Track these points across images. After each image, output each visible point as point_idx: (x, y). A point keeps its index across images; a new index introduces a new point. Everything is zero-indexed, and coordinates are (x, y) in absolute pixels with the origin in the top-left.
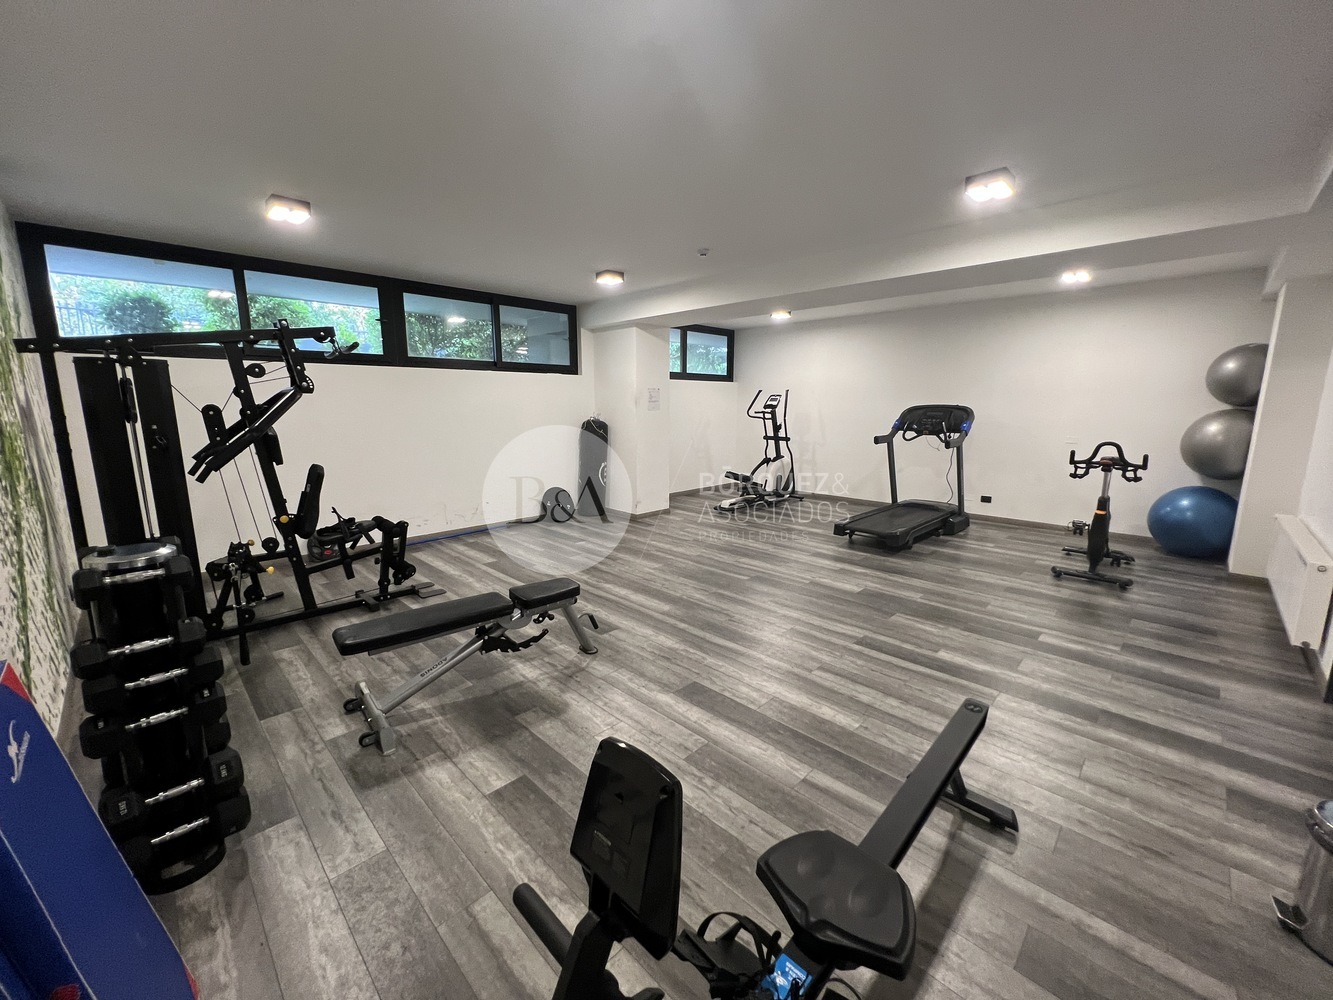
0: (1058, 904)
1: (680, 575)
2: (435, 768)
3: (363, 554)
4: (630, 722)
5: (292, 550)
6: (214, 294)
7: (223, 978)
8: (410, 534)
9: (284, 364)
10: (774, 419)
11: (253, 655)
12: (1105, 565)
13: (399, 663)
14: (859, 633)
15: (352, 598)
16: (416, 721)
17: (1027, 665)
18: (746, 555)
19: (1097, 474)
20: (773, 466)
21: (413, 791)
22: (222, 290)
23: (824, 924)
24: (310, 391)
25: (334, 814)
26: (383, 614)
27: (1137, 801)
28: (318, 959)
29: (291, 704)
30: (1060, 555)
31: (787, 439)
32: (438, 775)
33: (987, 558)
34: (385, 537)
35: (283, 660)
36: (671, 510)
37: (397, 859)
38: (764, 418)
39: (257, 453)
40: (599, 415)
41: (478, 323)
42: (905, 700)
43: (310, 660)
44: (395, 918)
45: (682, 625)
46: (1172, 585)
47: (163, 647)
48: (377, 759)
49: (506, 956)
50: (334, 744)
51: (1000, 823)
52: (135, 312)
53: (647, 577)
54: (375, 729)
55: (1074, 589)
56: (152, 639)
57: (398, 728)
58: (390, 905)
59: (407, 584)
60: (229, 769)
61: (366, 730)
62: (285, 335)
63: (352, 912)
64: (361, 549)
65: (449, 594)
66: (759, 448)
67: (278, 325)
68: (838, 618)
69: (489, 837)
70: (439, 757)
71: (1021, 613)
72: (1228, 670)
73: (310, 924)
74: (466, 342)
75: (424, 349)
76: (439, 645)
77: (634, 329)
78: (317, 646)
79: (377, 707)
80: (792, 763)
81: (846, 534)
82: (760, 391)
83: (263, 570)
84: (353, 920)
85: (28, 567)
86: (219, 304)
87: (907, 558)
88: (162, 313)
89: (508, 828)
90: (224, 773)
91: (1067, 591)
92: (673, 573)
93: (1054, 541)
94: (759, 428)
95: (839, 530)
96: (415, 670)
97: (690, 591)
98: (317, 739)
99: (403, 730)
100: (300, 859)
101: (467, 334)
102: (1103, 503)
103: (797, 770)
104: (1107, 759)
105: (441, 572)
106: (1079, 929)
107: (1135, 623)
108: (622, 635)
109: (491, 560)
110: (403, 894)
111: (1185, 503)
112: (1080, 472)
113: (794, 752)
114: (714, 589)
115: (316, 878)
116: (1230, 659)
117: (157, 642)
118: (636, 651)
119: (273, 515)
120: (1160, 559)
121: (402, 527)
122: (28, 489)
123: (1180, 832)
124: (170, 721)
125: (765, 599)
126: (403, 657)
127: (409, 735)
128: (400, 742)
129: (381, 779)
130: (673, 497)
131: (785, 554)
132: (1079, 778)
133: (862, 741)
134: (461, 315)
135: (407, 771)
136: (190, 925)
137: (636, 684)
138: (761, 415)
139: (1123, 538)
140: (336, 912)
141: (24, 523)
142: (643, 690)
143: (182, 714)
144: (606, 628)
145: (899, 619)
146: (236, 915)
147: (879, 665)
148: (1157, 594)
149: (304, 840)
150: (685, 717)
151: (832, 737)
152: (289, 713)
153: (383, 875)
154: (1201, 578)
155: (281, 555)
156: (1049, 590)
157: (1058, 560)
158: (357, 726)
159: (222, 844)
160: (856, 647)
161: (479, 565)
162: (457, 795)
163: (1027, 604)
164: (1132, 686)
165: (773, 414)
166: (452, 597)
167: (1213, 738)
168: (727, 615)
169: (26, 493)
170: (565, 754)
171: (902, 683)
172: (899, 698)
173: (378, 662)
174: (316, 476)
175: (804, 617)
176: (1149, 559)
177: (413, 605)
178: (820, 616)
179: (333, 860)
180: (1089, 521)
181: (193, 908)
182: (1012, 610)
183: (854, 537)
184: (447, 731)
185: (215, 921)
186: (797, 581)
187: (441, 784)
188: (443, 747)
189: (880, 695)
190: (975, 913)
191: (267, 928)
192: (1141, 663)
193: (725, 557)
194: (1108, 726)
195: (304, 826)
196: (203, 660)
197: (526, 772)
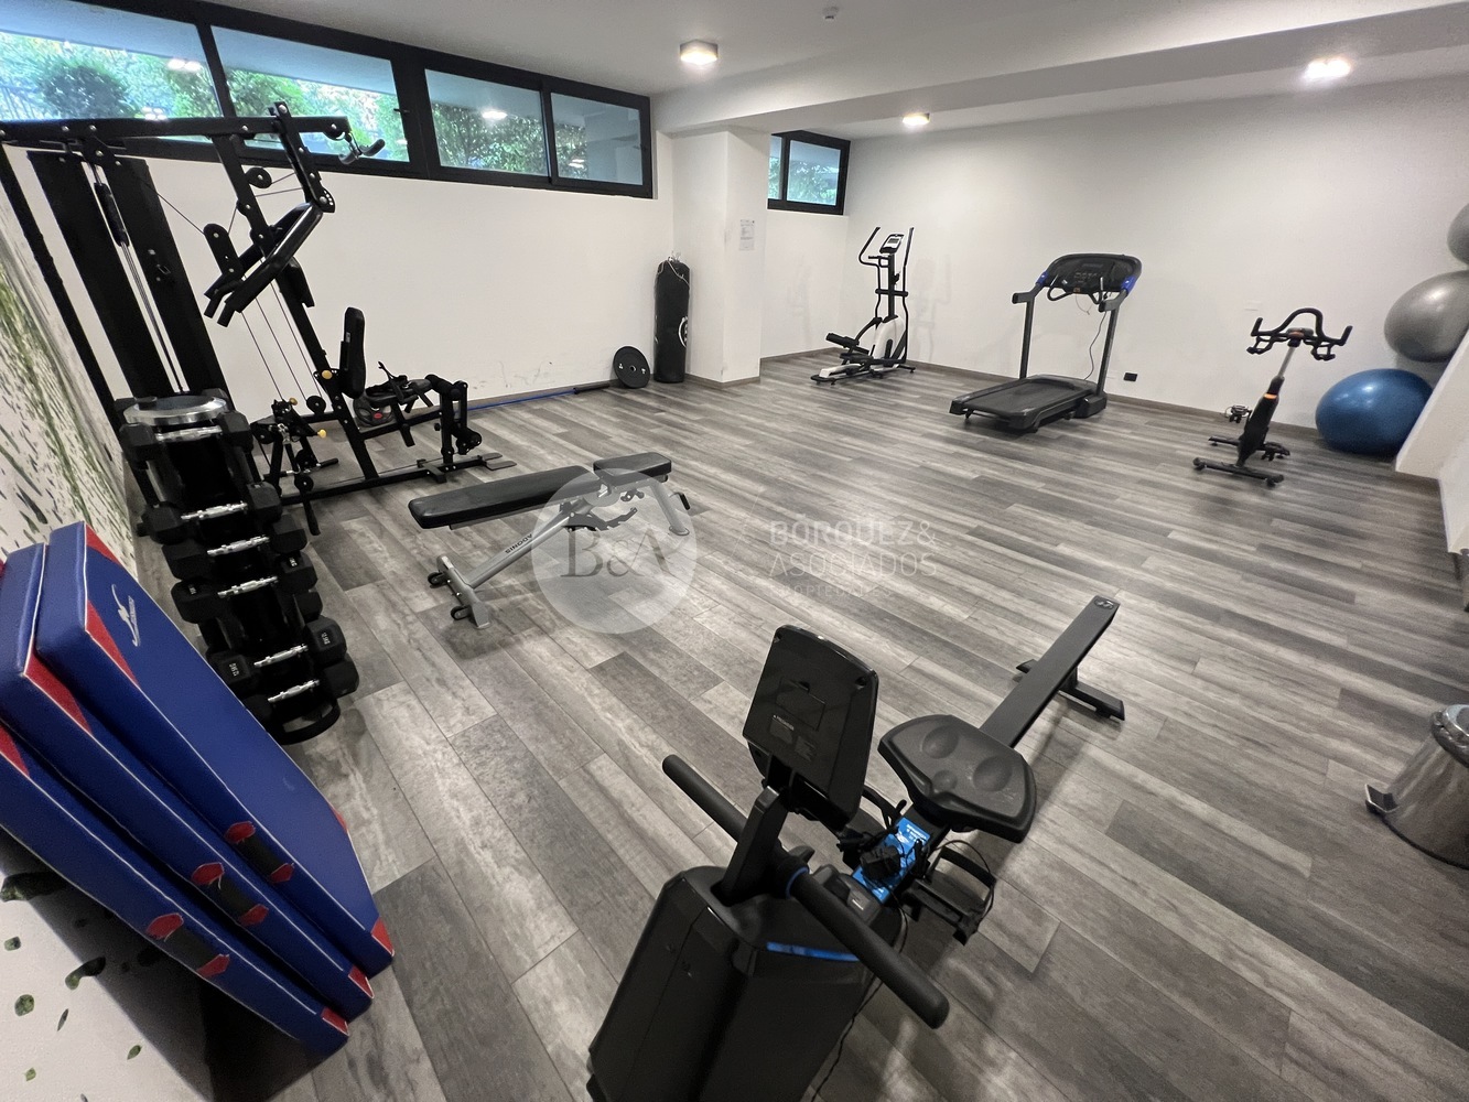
0: (1153, 783)
1: (774, 453)
2: (532, 642)
3: (421, 419)
4: (728, 604)
5: (341, 413)
6: (176, 64)
7: (366, 815)
8: (471, 396)
9: (293, 171)
10: (891, 267)
11: (322, 525)
12: (1256, 458)
13: (477, 538)
14: (973, 523)
15: (414, 468)
16: (505, 596)
17: (1152, 562)
18: (847, 434)
19: (1281, 347)
20: (883, 327)
21: (514, 663)
22: (186, 60)
23: (948, 796)
24: (331, 209)
25: (438, 680)
26: (450, 487)
27: (1246, 696)
28: (449, 803)
29: (372, 577)
30: (1204, 445)
31: (904, 294)
32: (536, 649)
33: (1121, 446)
34: (443, 399)
35: (354, 531)
36: (763, 379)
37: (510, 724)
38: (879, 266)
39: (281, 291)
40: (678, 254)
41: (521, 121)
42: (1019, 594)
43: (382, 532)
44: (516, 773)
45: (780, 509)
46: (1328, 483)
47: (238, 513)
48: (474, 633)
49: (626, 807)
50: (425, 616)
51: (1105, 712)
52: (81, 90)
53: (738, 454)
54: (466, 604)
55: (1213, 483)
56: (224, 505)
57: (488, 603)
58: (510, 762)
59: (472, 454)
60: (330, 636)
61: (456, 604)
62: (286, 126)
63: (474, 765)
64: (418, 412)
65: (519, 466)
66: (870, 304)
67: (276, 112)
68: (951, 506)
69: (597, 707)
70: (536, 632)
71: (1152, 507)
72: (1369, 575)
73: (436, 775)
74: (508, 149)
75: (455, 156)
76: (517, 521)
77: (726, 134)
78: (386, 518)
79: (464, 582)
80: (899, 650)
81: (964, 413)
82: (878, 229)
83: (313, 433)
84: (477, 773)
85: (56, 421)
86: (187, 82)
87: (1032, 443)
88: (116, 94)
89: (614, 700)
90: (326, 641)
91: (1209, 485)
92: (766, 451)
93: (1200, 429)
94: (872, 278)
95: (957, 408)
96: (497, 547)
97: (785, 471)
98: (407, 611)
99: (495, 605)
100: (414, 719)
101: (507, 138)
102: (1275, 386)
103: (903, 657)
104: (1223, 657)
105: (507, 442)
106: (1172, 806)
107: (1276, 522)
108: (713, 517)
109: (562, 430)
110: (520, 754)
111: (1369, 388)
112: (1262, 345)
113: (900, 639)
114: (814, 471)
115: (434, 736)
116: (1372, 564)
117: (231, 508)
118: (730, 533)
119: (314, 370)
120: (1321, 454)
121: (461, 388)
122: (26, 326)
123: (1287, 727)
124: (261, 589)
125: (870, 483)
126: (479, 532)
127: (501, 610)
128: (492, 616)
129: (480, 651)
130: (764, 362)
131: (891, 433)
132: (1192, 674)
133: (971, 633)
134: (502, 107)
135: (504, 645)
136: (323, 771)
137: (731, 567)
138: (876, 261)
139: (1284, 429)
140: (458, 765)
141: (35, 369)
142: (741, 574)
143: (272, 582)
144: (696, 508)
145: (1017, 509)
146: (364, 764)
147: (993, 557)
148: (1309, 493)
149: (414, 702)
150: (785, 602)
151: (941, 627)
152: (371, 585)
153: (498, 736)
154: (1362, 476)
155: (329, 417)
156: (1188, 484)
157: (1202, 451)
158: (443, 600)
159: (335, 704)
160: (970, 538)
161: (548, 436)
162: (559, 668)
163: (1159, 498)
164: (1263, 588)
165: (891, 260)
166: (524, 470)
167: (1338, 641)
168: (829, 499)
169: (26, 333)
170: (664, 633)
171: (1016, 576)
172: (1012, 591)
173: (455, 536)
174: (354, 322)
175: (913, 504)
176: (1305, 452)
177: (485, 479)
178: (931, 504)
179: (447, 721)
180: (1252, 407)
181: (323, 758)
182: (1140, 504)
183: (972, 416)
184: (540, 607)
185: (345, 769)
186: (904, 465)
187: (541, 657)
188: (538, 623)
189: (992, 588)
190: (1073, 788)
191: (396, 776)
192: (1275, 564)
193: (825, 435)
194: (1229, 626)
195: (412, 690)
196: (282, 528)
197: (626, 649)
